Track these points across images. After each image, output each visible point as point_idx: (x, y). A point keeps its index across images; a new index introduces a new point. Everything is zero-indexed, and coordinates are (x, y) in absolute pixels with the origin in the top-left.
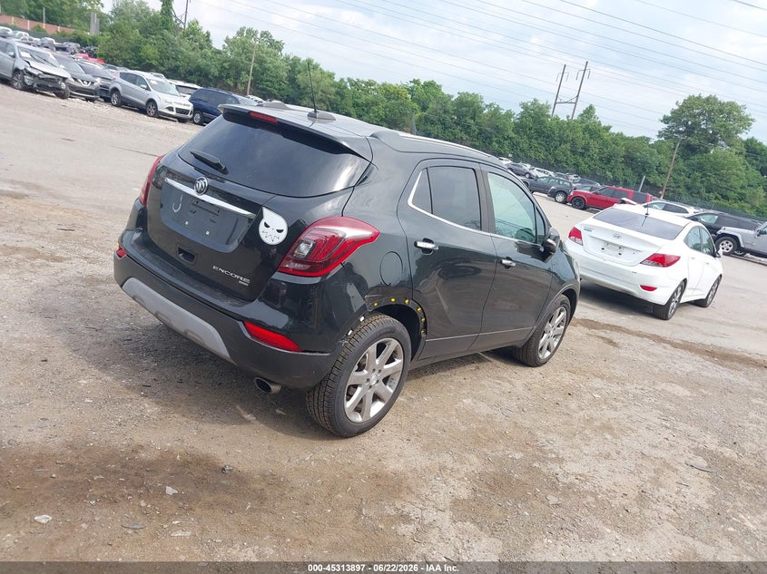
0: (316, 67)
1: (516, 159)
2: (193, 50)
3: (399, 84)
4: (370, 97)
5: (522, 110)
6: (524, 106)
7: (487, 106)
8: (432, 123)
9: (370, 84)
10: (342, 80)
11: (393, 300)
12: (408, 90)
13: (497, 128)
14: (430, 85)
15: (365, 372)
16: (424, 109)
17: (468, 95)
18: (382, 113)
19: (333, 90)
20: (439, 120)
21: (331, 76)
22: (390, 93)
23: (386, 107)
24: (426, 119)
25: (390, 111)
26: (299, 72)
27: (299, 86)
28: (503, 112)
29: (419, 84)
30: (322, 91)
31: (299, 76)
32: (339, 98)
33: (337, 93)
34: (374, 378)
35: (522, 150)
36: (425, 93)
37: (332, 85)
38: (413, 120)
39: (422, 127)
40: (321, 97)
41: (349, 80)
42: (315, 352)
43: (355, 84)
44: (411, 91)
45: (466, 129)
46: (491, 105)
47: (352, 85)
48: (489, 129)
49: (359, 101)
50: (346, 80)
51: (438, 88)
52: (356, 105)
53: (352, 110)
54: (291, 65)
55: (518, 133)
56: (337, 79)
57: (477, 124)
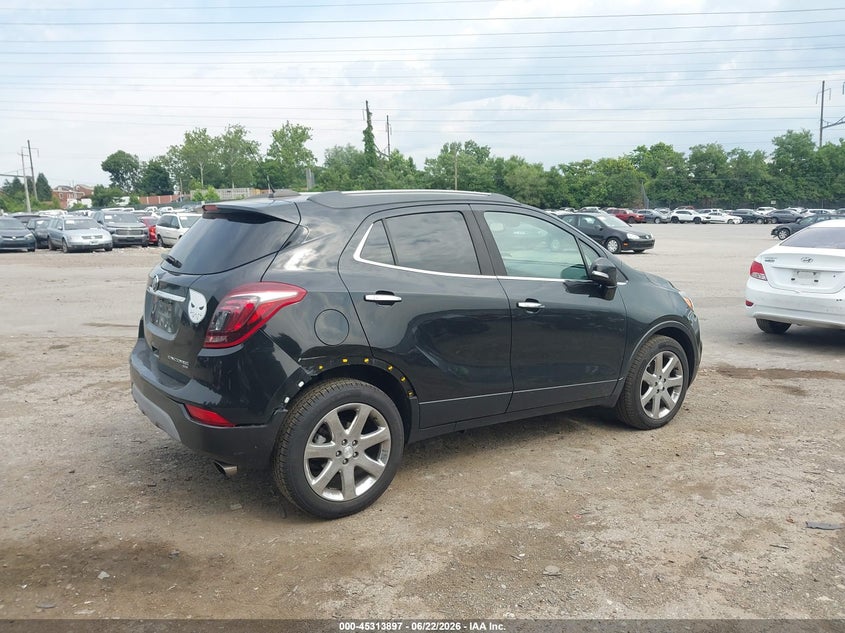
0: (521, 163)
1: (781, 205)
2: (399, 178)
3: (622, 156)
4: (587, 178)
5: (777, 147)
6: (778, 141)
7: (729, 154)
8: (666, 188)
9: (585, 164)
10: (553, 168)
11: (345, 361)
12: (633, 160)
13: (747, 175)
14: (659, 148)
15: (333, 444)
16: (654, 175)
17: (701, 147)
18: (604, 191)
19: (544, 181)
20: (673, 184)
21: (539, 167)
22: (609, 168)
23: (607, 184)
24: (658, 186)
25: (613, 187)
26: (506, 173)
27: (508, 187)
28: (751, 155)
29: (645, 151)
30: (531, 185)
31: (505, 177)
32: (552, 187)
33: (550, 183)
34: (348, 451)
35: (788, 193)
36: (654, 159)
37: (541, 176)
38: (643, 191)
39: (655, 195)
40: (530, 192)
41: (561, 166)
42: (250, 425)
43: (569, 169)
44: (636, 160)
45: (708, 185)
46: (733, 152)
47: (565, 171)
48: (737, 179)
49: (577, 186)
50: (557, 167)
51: (669, 149)
52: (573, 190)
53: (570, 197)
54: (495, 168)
55: (776, 174)
56: (547, 169)
57: (720, 176)
